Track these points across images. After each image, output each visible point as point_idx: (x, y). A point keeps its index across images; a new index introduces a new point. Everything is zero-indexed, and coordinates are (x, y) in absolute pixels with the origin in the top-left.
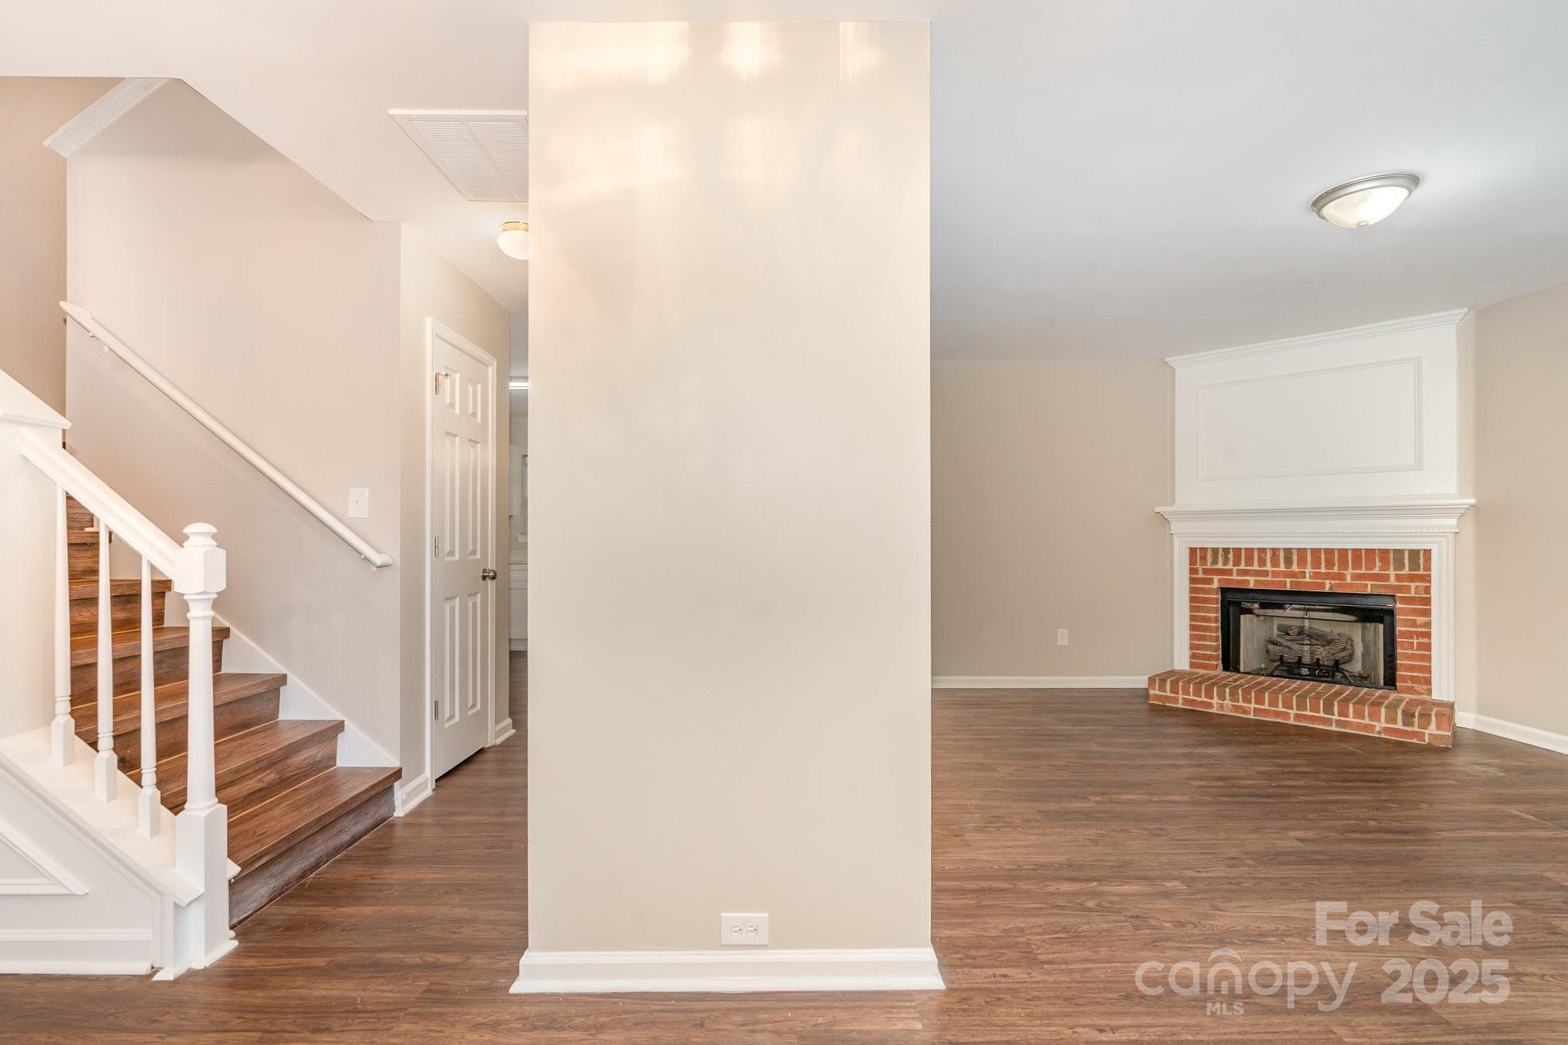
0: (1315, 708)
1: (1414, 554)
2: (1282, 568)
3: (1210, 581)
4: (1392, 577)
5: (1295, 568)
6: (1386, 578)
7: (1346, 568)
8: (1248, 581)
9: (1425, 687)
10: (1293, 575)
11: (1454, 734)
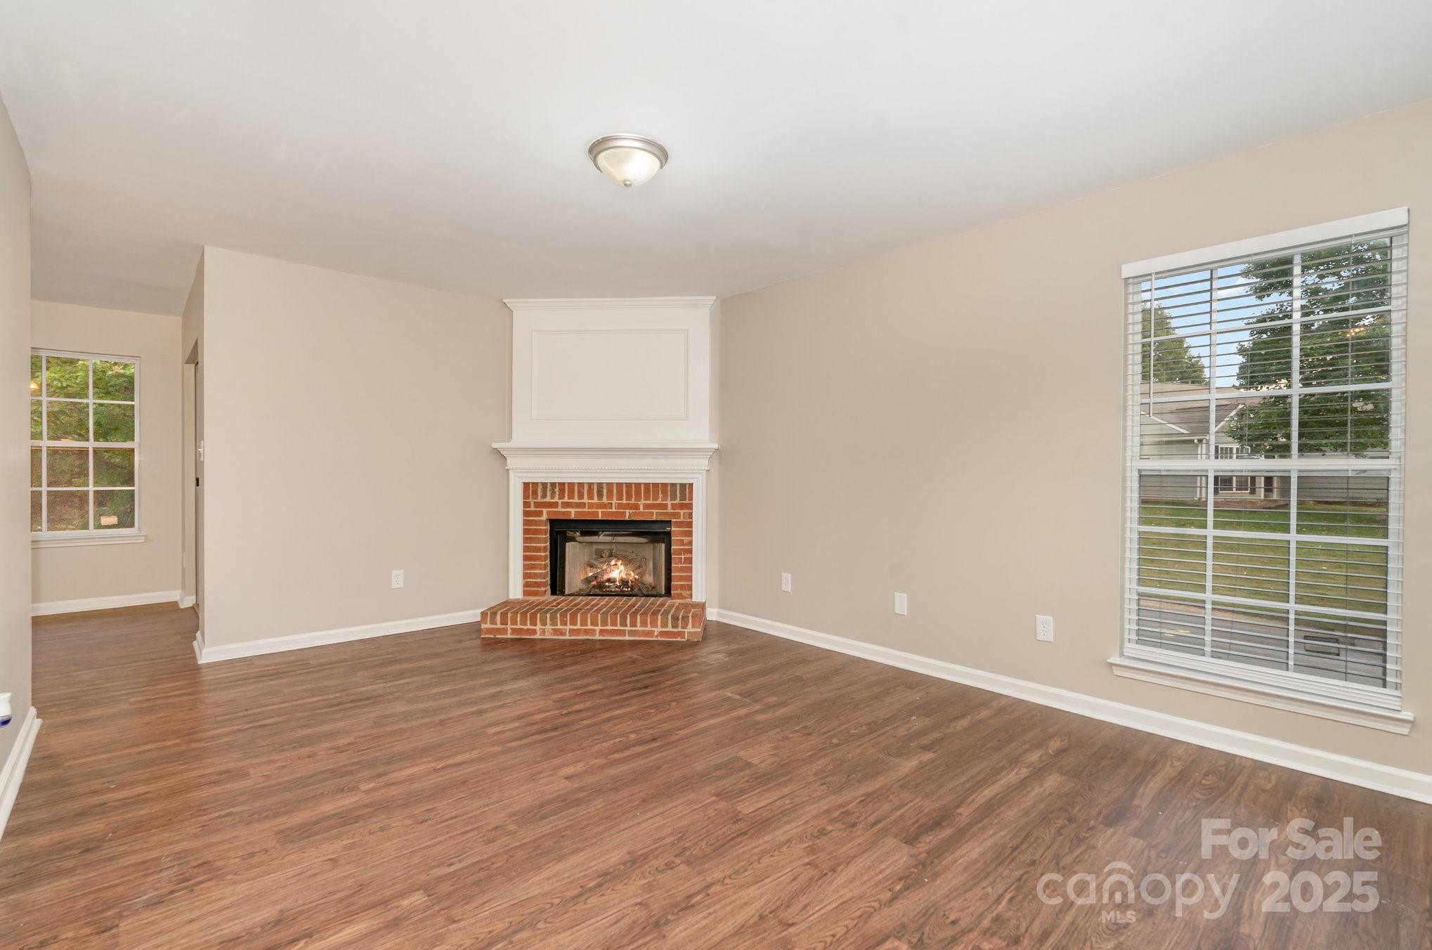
0: (614, 623)
1: (683, 486)
2: (596, 500)
3: (540, 514)
4: (669, 506)
5: (605, 500)
6: (665, 506)
7: (640, 500)
8: (570, 512)
9: (688, 592)
10: (603, 506)
11: (705, 629)
